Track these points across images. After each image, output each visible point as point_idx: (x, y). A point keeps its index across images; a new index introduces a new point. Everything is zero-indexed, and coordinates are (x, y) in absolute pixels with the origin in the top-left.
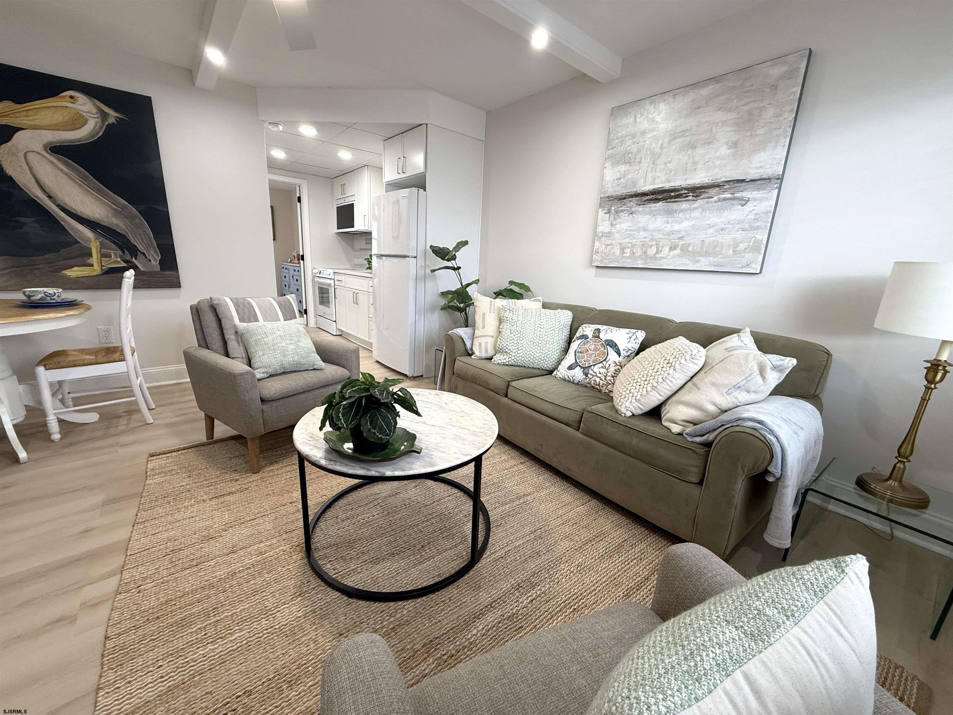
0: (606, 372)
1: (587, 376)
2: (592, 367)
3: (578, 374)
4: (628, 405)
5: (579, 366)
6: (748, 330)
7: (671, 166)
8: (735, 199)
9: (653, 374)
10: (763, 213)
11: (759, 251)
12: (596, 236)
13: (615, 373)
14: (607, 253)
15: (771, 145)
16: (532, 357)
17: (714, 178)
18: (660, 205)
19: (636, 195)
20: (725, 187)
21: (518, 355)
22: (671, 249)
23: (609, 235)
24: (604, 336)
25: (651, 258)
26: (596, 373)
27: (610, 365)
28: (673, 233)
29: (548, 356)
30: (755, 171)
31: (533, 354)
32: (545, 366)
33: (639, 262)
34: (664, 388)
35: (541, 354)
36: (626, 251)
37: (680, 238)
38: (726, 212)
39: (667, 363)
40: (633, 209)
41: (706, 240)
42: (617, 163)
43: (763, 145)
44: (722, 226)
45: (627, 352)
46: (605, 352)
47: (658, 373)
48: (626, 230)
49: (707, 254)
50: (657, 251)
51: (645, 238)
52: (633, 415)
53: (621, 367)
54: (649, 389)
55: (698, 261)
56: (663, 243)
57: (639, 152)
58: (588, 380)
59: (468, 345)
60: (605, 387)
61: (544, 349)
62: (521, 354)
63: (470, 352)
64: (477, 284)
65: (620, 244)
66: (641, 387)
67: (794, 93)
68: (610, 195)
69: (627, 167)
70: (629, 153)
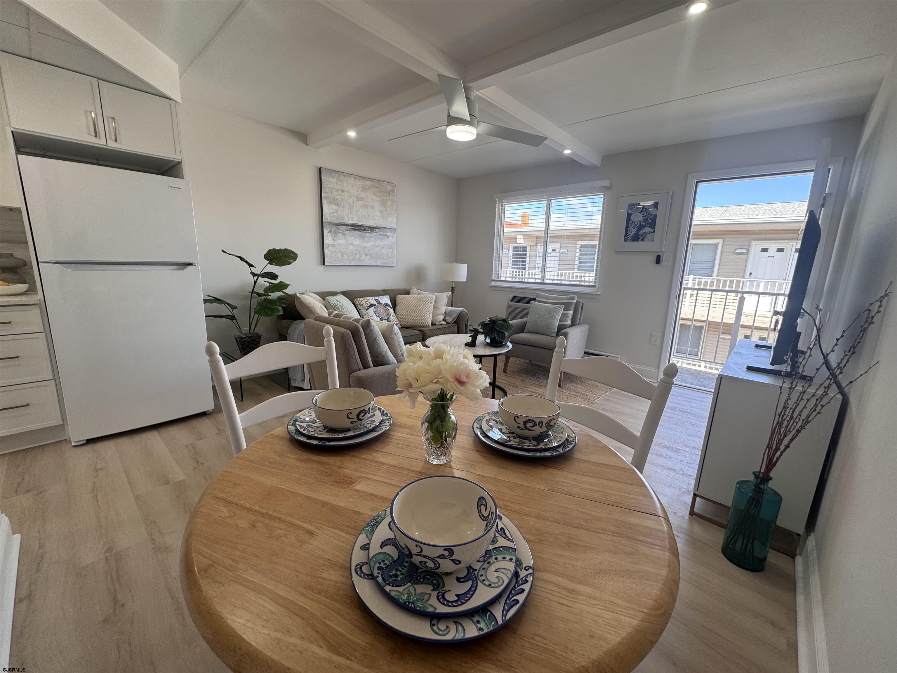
7: (359, 214)
8: (384, 235)
10: (394, 242)
14: (334, 257)
17: (376, 224)
18: (357, 232)
19: (345, 225)
20: (381, 229)
22: (366, 255)
23: (333, 245)
24: (382, 302)
26: (393, 319)
28: (365, 247)
30: (389, 225)
33: (352, 262)
36: (345, 256)
38: (382, 240)
40: (344, 232)
41: (378, 252)
42: (330, 203)
43: (390, 215)
46: (387, 309)
48: (342, 244)
50: (360, 256)
51: (353, 249)
55: (377, 262)
56: (362, 252)
57: (342, 201)
65: (340, 252)
67: (395, 199)
68: (329, 221)
69: (337, 207)
70: (336, 199)
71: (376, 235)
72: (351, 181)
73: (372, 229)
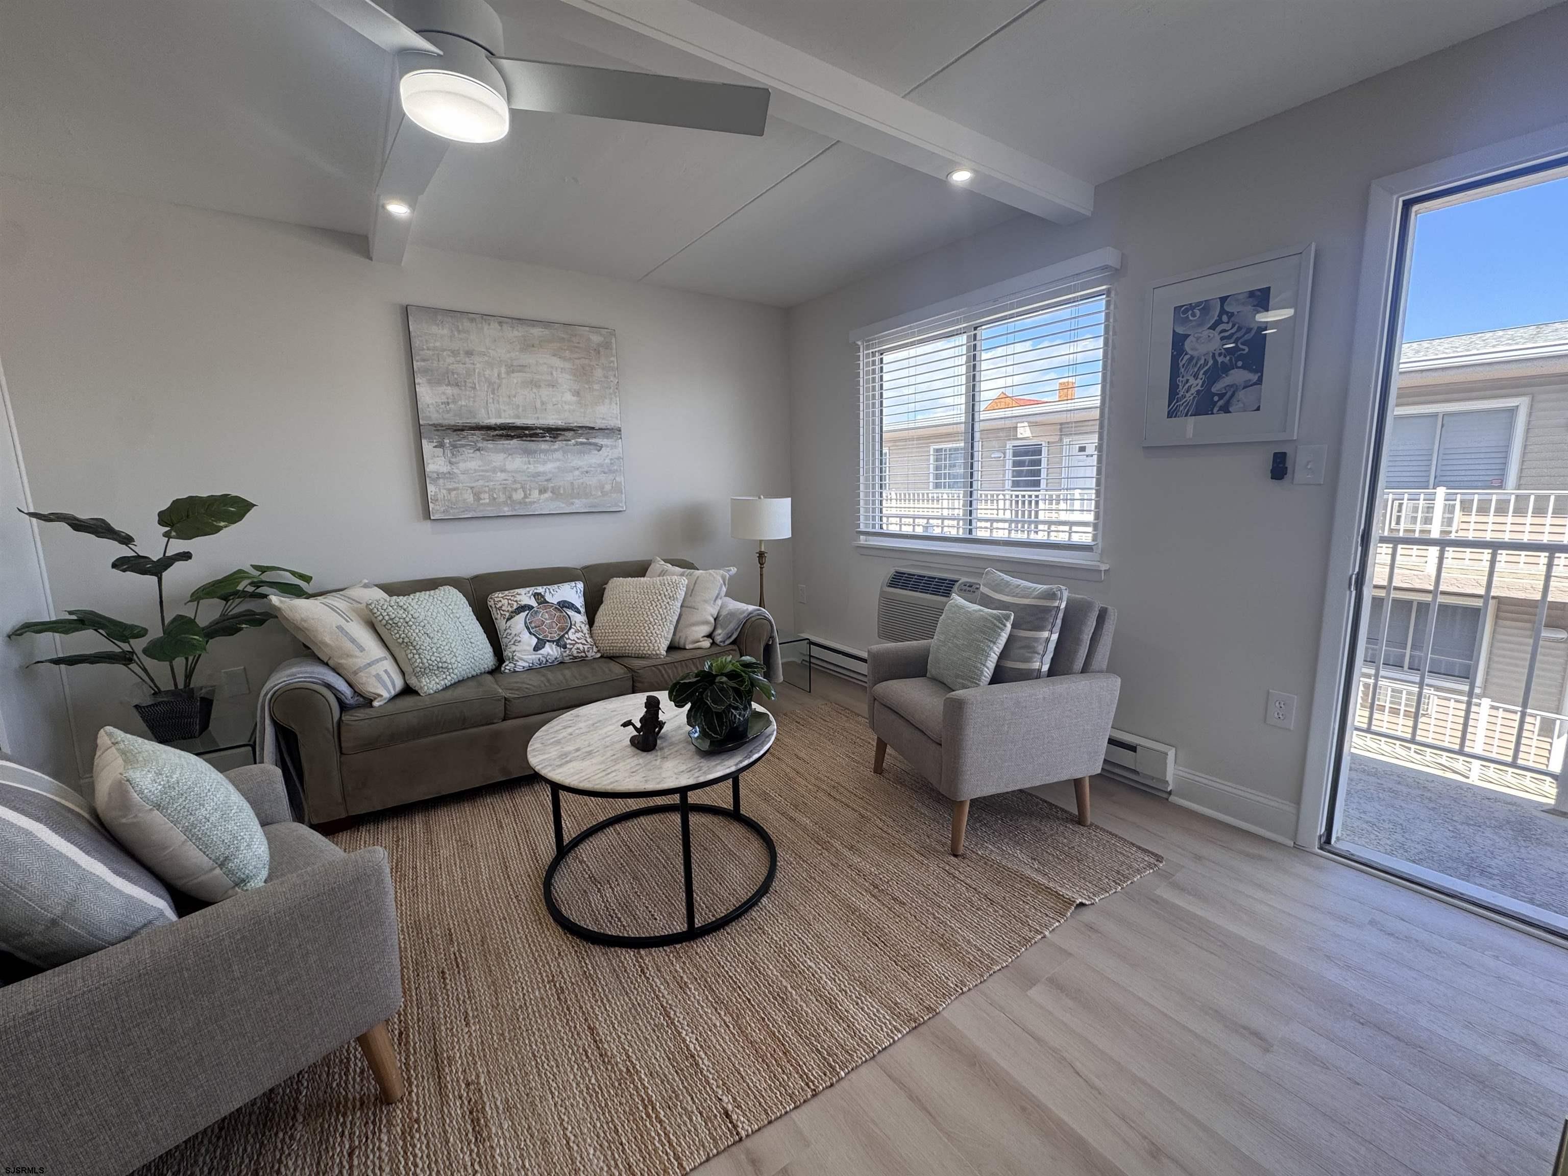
1: (565, 648)
2: (566, 636)
5: (548, 641)
6: (655, 559)
7: (515, 400)
8: (590, 444)
10: (615, 458)
11: (620, 491)
12: (425, 477)
14: (454, 500)
15: (607, 401)
17: (565, 421)
18: (515, 442)
19: (479, 428)
20: (579, 432)
22: (540, 492)
23: (449, 476)
24: (550, 599)
28: (538, 474)
30: (601, 421)
32: (485, 669)
36: (482, 496)
37: (548, 480)
38: (585, 455)
40: (480, 445)
41: (574, 482)
43: (601, 398)
44: (586, 469)
45: (583, 608)
46: (564, 616)
48: (476, 471)
49: (579, 496)
50: (525, 494)
55: (572, 504)
57: (468, 374)
58: (568, 652)
59: (343, 688)
63: (360, 700)
67: (613, 362)
68: (436, 422)
69: (456, 391)
70: (453, 373)
71: (567, 445)
72: (491, 330)
73: (554, 432)
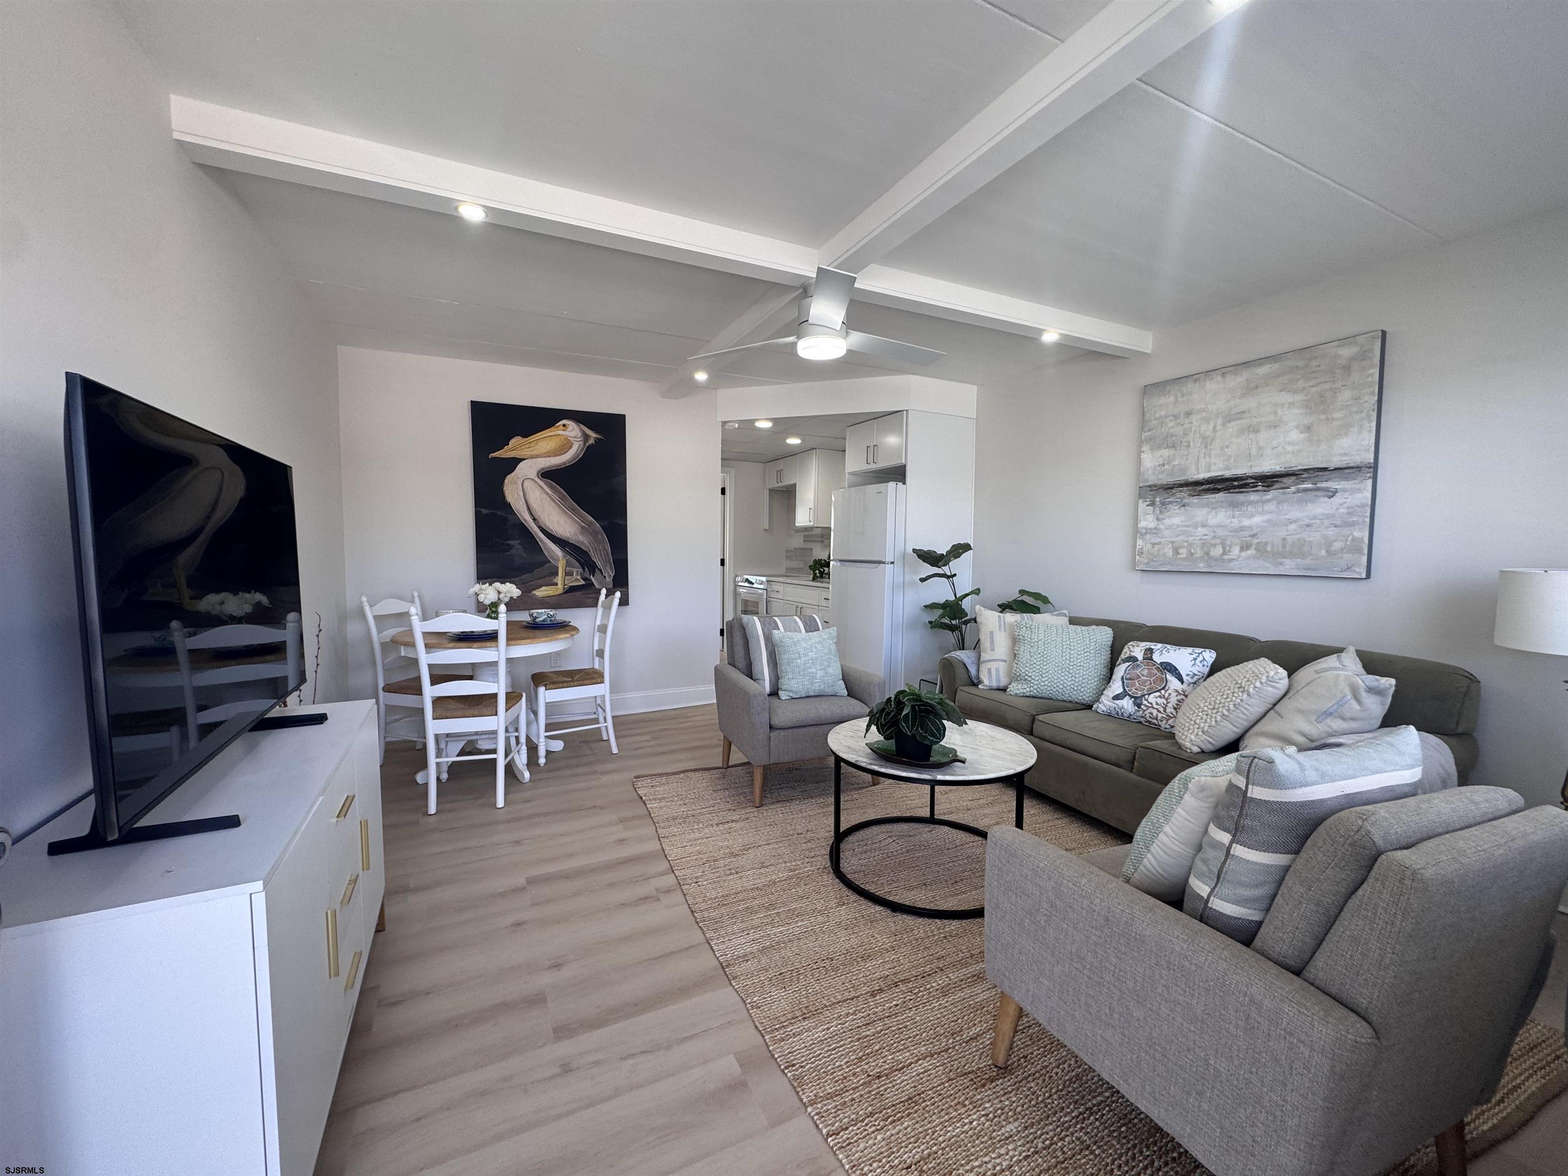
0: (1165, 702)
1: (1139, 707)
2: (1147, 696)
3: (1127, 704)
4: (1193, 737)
5: (1129, 695)
6: (1352, 649)
7: (1228, 451)
8: (1318, 489)
9: (1223, 701)
10: (1357, 506)
11: (1360, 551)
12: (1136, 532)
13: (1177, 705)
14: (1155, 554)
15: (1355, 429)
16: (1061, 686)
17: (1287, 465)
18: (1221, 495)
19: (1187, 484)
20: (1303, 476)
21: (1042, 684)
22: (1242, 549)
23: (1155, 531)
24: (1157, 658)
25: (1216, 560)
26: (1151, 704)
27: (1170, 694)
28: (1242, 529)
29: (1083, 685)
30: (1338, 458)
31: (1062, 682)
32: (1080, 698)
33: (1201, 565)
34: (1237, 717)
35: (1073, 682)
36: (1181, 551)
37: (1253, 536)
38: (1309, 504)
39: (1239, 688)
40: (1186, 501)
41: (1288, 538)
42: (1156, 447)
43: (1345, 428)
44: (1307, 521)
45: (1192, 678)
46: (1163, 678)
47: (1228, 700)
48: (1178, 526)
49: (1292, 555)
50: (1224, 550)
51: (1207, 535)
52: (1203, 752)
53: (1186, 696)
54: (1219, 718)
55: (1281, 564)
56: (1231, 542)
57: (1185, 434)
58: (1141, 712)
59: (973, 671)
60: (1164, 722)
61: (1078, 676)
62: (1047, 683)
63: (975, 681)
64: (978, 594)
65: (1172, 542)
66: (1209, 717)
67: (1371, 375)
68: (1152, 483)
69: (1172, 452)
70: (1172, 436)
71: (1284, 494)
72: (1211, 386)
73: (1268, 480)
